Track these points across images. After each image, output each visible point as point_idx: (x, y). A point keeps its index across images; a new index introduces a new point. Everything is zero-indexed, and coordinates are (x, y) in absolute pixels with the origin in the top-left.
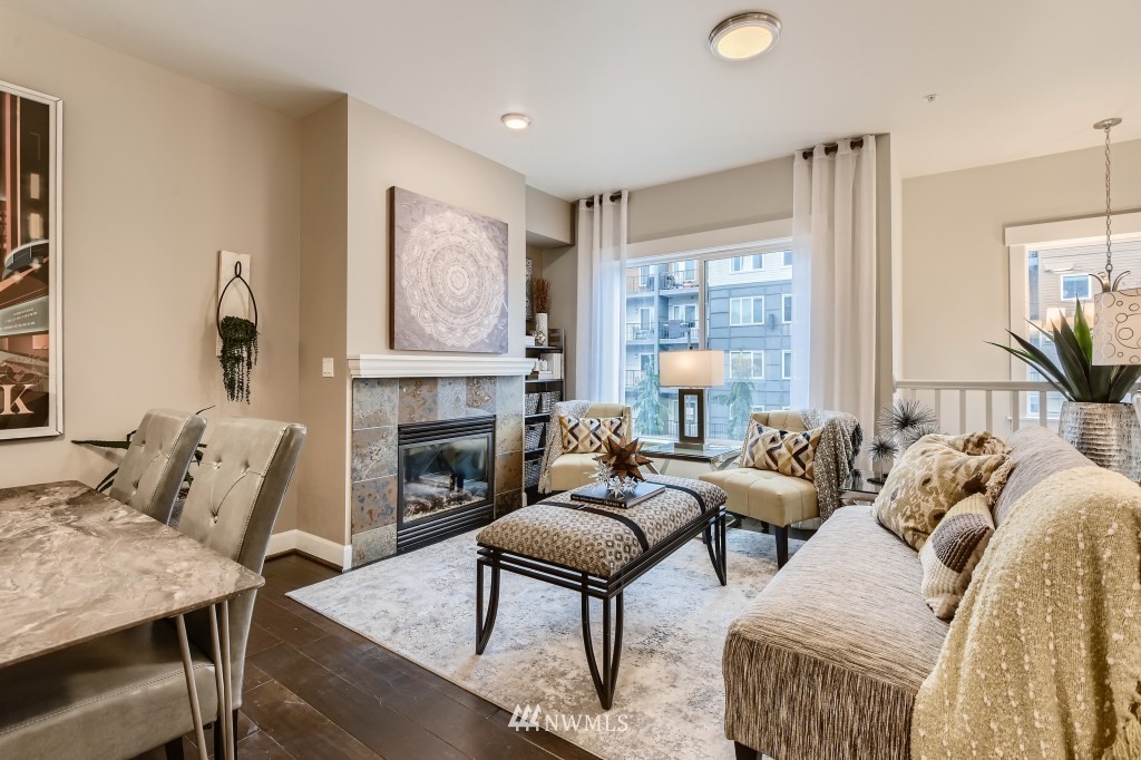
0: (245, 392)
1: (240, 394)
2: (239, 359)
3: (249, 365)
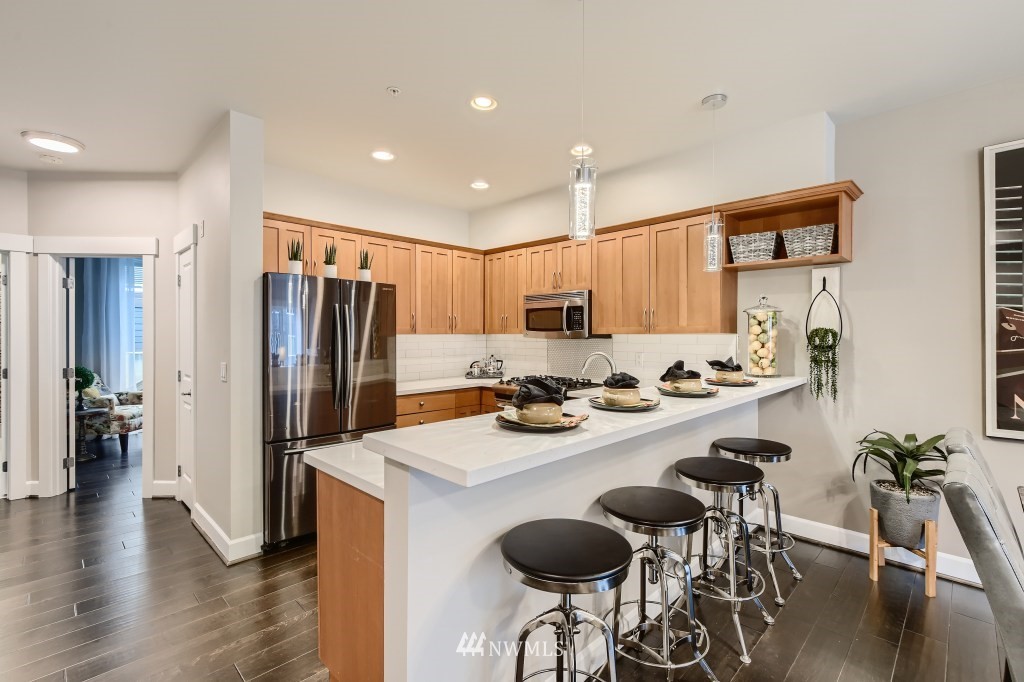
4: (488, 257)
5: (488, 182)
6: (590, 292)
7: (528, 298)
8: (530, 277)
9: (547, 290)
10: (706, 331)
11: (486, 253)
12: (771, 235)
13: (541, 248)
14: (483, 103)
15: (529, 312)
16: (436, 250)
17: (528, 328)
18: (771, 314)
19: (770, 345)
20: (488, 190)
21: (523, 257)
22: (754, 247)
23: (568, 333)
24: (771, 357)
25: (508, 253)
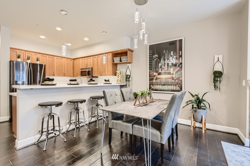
0: (219, 89)
1: (217, 89)
2: (217, 81)
3: (220, 82)
4: (74, 60)
5: (71, 44)
6: (92, 68)
7: (81, 69)
8: (82, 65)
9: (85, 67)
10: (110, 75)
11: (74, 59)
12: (119, 58)
13: (84, 59)
14: (59, 29)
15: (81, 72)
16: (60, 58)
17: (81, 75)
18: (119, 72)
19: (119, 78)
20: (71, 46)
21: (81, 60)
22: (117, 60)
23: (88, 76)
24: (120, 80)
25: (78, 59)
